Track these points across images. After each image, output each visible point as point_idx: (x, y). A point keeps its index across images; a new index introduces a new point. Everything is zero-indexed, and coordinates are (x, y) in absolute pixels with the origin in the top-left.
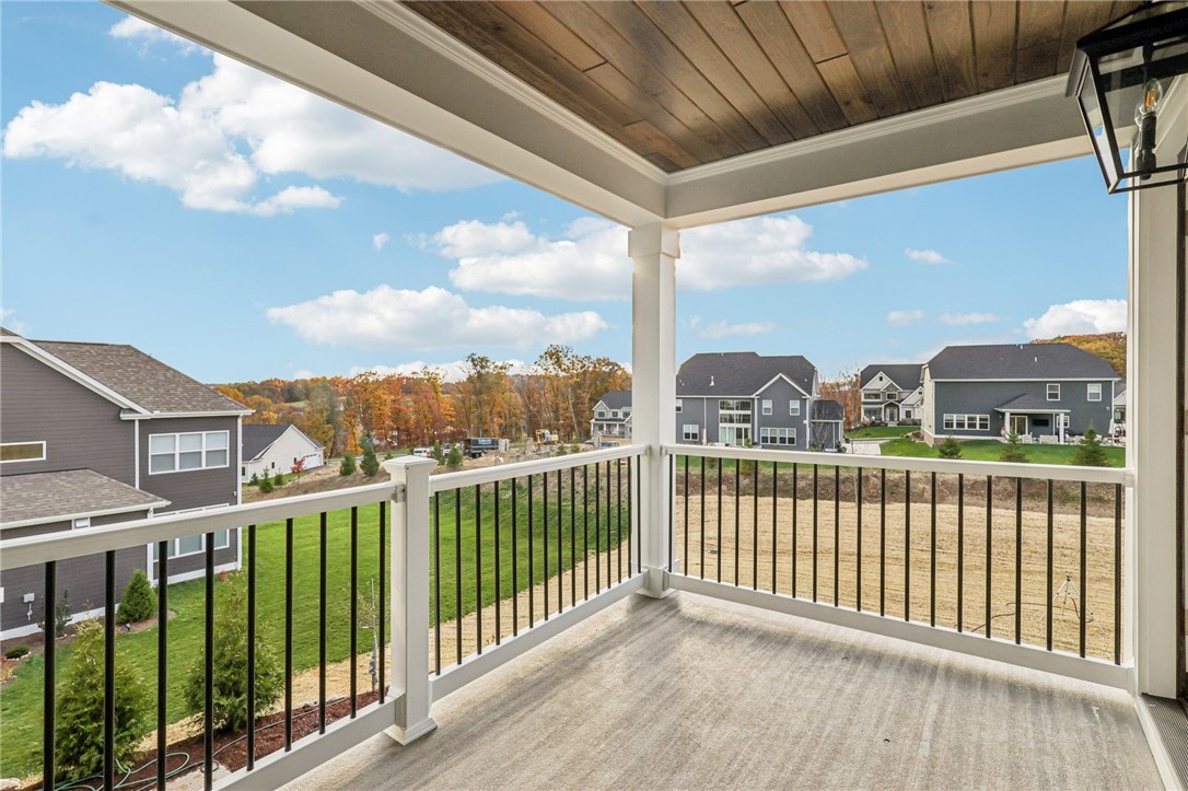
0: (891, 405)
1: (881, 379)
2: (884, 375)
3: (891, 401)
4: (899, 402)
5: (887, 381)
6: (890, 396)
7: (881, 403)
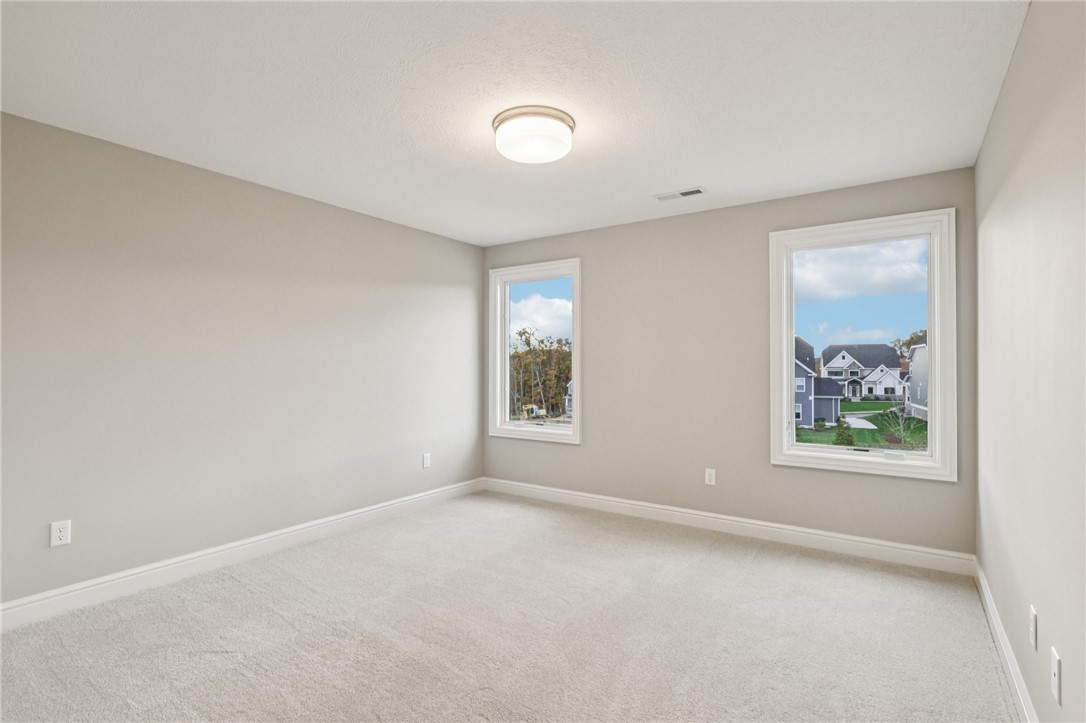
0: (854, 382)
1: (844, 358)
2: (846, 355)
3: (855, 378)
4: (862, 379)
5: (850, 360)
6: (852, 373)
7: (845, 380)
